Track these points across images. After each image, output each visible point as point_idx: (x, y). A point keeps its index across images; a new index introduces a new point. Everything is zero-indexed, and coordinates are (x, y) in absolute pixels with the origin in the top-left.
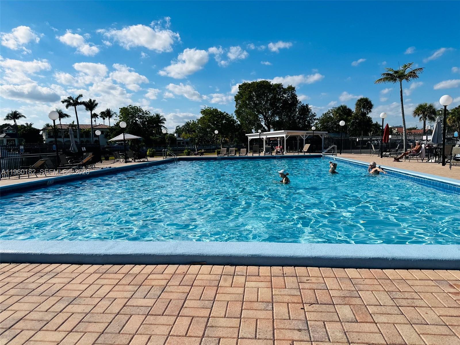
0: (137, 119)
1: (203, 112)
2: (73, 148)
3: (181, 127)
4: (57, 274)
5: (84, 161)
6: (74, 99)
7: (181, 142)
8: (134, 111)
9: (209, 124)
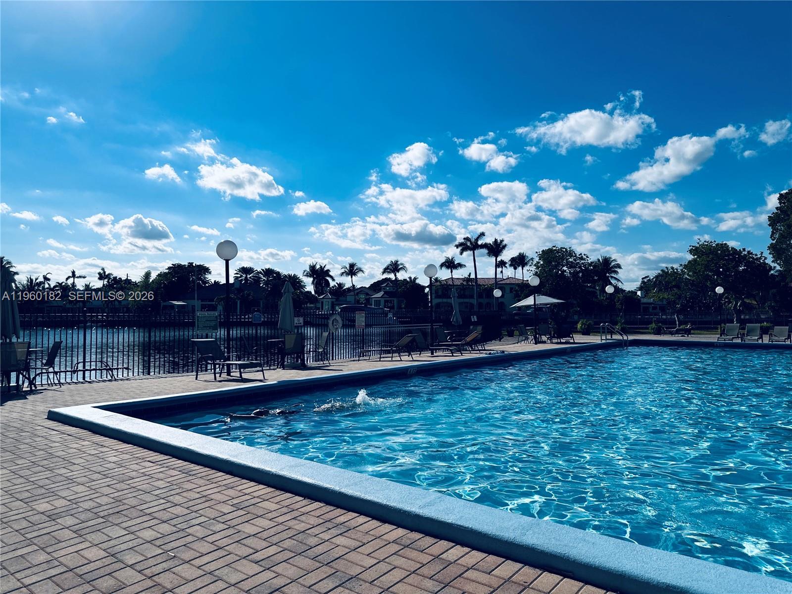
0: (565, 268)
1: (694, 251)
2: (456, 317)
3: (652, 278)
4: (348, 530)
5: (469, 339)
6: (473, 240)
7: (651, 306)
8: (560, 255)
9: (708, 274)
